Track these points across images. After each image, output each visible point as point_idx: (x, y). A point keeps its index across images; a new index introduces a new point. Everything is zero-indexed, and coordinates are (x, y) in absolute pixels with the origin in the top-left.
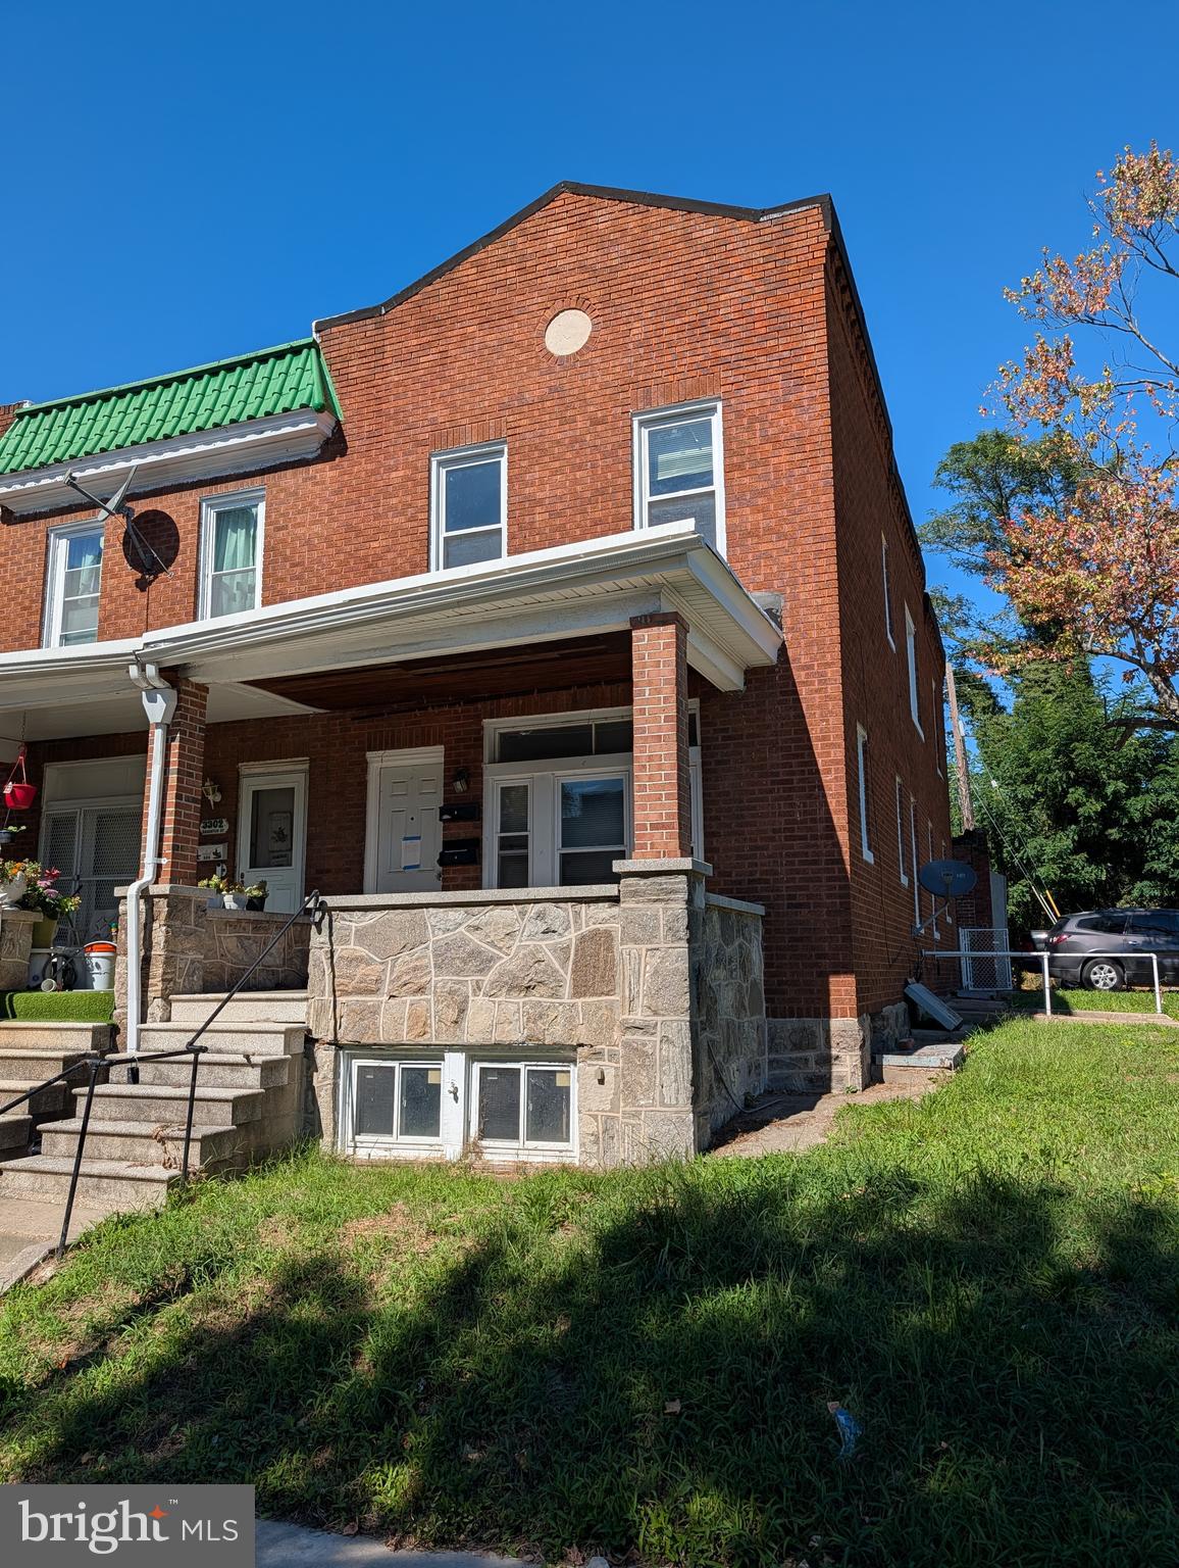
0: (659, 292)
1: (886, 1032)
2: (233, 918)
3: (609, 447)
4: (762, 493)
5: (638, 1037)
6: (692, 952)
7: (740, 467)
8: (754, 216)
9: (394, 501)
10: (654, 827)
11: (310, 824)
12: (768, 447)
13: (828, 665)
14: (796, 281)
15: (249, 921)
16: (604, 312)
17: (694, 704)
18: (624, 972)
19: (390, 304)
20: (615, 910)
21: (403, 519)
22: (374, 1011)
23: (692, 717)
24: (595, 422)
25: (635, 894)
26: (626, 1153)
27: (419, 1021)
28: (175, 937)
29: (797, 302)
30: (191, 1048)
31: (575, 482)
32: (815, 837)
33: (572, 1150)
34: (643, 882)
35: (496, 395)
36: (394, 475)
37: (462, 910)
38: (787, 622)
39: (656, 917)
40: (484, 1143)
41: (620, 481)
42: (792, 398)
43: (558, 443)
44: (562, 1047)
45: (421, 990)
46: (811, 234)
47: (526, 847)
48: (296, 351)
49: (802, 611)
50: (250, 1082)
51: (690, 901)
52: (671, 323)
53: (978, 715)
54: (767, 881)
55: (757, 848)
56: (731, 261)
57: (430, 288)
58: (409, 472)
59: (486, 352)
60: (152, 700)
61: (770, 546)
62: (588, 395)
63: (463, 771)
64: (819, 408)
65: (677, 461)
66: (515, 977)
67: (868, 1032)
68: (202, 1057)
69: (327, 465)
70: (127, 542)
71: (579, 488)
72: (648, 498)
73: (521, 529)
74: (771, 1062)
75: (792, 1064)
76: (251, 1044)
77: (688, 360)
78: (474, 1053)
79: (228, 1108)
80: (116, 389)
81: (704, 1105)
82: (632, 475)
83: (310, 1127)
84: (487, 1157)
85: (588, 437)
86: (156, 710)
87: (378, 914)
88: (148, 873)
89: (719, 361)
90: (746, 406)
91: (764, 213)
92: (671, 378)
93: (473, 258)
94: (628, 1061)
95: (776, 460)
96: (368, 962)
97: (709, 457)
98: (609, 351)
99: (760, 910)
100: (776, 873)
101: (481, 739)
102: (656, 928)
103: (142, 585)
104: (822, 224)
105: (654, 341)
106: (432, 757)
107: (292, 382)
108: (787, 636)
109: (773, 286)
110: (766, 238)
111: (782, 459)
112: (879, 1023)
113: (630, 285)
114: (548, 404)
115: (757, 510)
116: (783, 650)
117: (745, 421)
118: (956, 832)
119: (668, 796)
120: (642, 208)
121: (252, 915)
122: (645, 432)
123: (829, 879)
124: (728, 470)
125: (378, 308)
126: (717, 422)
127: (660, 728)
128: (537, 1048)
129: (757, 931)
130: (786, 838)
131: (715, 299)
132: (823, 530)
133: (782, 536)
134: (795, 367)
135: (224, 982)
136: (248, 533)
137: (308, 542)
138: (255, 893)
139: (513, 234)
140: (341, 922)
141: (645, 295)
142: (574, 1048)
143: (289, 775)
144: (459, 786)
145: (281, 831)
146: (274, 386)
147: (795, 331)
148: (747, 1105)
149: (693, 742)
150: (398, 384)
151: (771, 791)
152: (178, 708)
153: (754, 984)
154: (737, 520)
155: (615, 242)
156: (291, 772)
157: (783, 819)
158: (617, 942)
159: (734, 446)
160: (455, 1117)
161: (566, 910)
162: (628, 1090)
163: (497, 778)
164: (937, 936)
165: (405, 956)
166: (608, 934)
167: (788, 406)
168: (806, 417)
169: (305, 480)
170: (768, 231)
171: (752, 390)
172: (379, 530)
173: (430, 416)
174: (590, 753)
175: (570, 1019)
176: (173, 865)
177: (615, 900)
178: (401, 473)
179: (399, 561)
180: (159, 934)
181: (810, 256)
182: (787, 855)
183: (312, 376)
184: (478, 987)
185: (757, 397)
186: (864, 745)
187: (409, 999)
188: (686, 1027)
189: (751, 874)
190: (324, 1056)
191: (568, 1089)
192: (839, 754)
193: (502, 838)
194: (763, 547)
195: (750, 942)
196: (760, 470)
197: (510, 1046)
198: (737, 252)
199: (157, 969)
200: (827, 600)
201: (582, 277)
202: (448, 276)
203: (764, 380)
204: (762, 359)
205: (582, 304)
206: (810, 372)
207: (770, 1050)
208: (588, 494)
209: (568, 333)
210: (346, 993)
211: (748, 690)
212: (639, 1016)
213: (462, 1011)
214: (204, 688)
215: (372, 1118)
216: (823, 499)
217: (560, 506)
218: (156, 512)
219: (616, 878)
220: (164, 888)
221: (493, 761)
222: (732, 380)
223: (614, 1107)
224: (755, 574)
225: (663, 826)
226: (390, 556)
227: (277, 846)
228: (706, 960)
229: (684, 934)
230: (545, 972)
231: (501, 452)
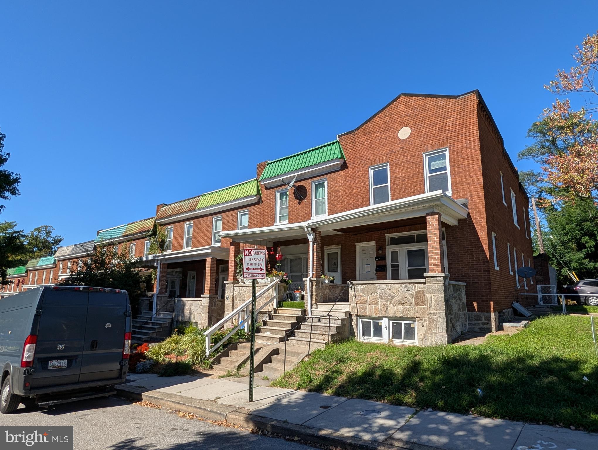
0: (429, 120)
1: (504, 317)
2: (328, 285)
3: (417, 162)
4: (461, 172)
5: (432, 316)
6: (445, 296)
7: (454, 166)
8: (456, 97)
9: (360, 180)
10: (434, 265)
11: (342, 261)
12: (462, 160)
13: (482, 218)
14: (469, 114)
15: (331, 286)
16: (415, 128)
17: (444, 229)
18: (428, 301)
19: (356, 129)
20: (425, 285)
21: (362, 184)
22: (366, 308)
23: (443, 233)
24: (413, 156)
25: (430, 282)
26: (429, 343)
27: (376, 310)
28: (318, 290)
29: (469, 120)
30: (328, 315)
31: (408, 172)
32: (480, 264)
33: (416, 342)
34: (432, 279)
35: (386, 151)
36: (359, 173)
37: (386, 285)
38: (470, 207)
39: (436, 287)
40: (394, 340)
41: (421, 171)
42: (469, 146)
43: (403, 162)
44: (413, 318)
45: (377, 303)
46: (473, 102)
47: (398, 267)
48: (333, 144)
49: (474, 204)
50: (339, 323)
51: (444, 284)
52: (433, 128)
53: (547, 212)
54: (466, 276)
55: (463, 267)
56: (450, 110)
57: (367, 124)
58: (363, 172)
59: (382, 140)
60: (310, 236)
61: (464, 186)
62: (411, 149)
63: (381, 248)
64: (477, 148)
65: (436, 165)
66: (400, 301)
67: (497, 317)
68: (331, 317)
69: (342, 172)
70: (294, 193)
71: (409, 174)
72: (428, 175)
73: (394, 185)
74: (469, 324)
75: (475, 324)
76: (338, 315)
77: (438, 138)
78: (390, 319)
79: (335, 329)
80: (290, 156)
81: (449, 333)
82: (424, 169)
83: (352, 334)
84: (394, 343)
85: (411, 160)
86: (311, 238)
87: (365, 285)
88: (311, 275)
89: (447, 137)
90: (455, 149)
91: (459, 96)
92: (434, 143)
93: (378, 116)
94: (430, 321)
95: (465, 163)
96: (364, 297)
97: (445, 162)
98: (416, 137)
99: (464, 284)
100: (469, 274)
101: (385, 239)
102: (436, 290)
103: (299, 203)
104: (476, 98)
105: (428, 133)
106: (373, 244)
107: (333, 152)
108: (470, 211)
109: (462, 116)
110: (459, 103)
111: (466, 163)
112: (502, 314)
113: (421, 119)
114: (400, 152)
115: (459, 177)
116: (469, 214)
117: (455, 153)
118: (535, 254)
119: (438, 258)
120: (424, 98)
121: (332, 284)
122: (427, 157)
123: (484, 276)
124: (451, 166)
125: (353, 131)
126: (447, 154)
127: (435, 241)
128: (406, 318)
129: (464, 289)
130: (472, 265)
131: (445, 121)
132: (479, 182)
133: (467, 184)
134: (469, 138)
135: (327, 300)
136: (323, 189)
137: (339, 191)
138: (332, 279)
139: (388, 108)
140: (357, 287)
141: (426, 121)
142: (415, 318)
143: (336, 249)
144: (380, 252)
145: (335, 263)
146: (328, 153)
147: (469, 128)
148: (462, 334)
149: (443, 239)
150: (360, 150)
151: (467, 252)
152: (315, 237)
153: (463, 303)
154: (454, 180)
155: (416, 108)
156: (337, 248)
157: (470, 260)
158: (425, 293)
159: (452, 160)
160: (386, 334)
161: (412, 285)
162: (430, 329)
163: (390, 249)
164: (526, 288)
165: (372, 295)
166: (423, 291)
167: (468, 148)
168: (473, 151)
169: (337, 176)
170: (460, 101)
171: (457, 145)
172: (356, 187)
173: (368, 157)
174: (415, 243)
175: (414, 311)
176: (316, 273)
177: (425, 283)
178: (361, 172)
179: (362, 195)
180: (314, 289)
181: (473, 107)
182: (472, 269)
183: (338, 150)
184: (391, 303)
185: (458, 146)
186: (495, 237)
187: (374, 305)
188: (444, 314)
189: (462, 274)
190: (354, 318)
191: (414, 328)
192: (487, 242)
193: (391, 265)
194: (462, 187)
195: (462, 292)
196: (460, 166)
197: (399, 317)
198: (452, 108)
199: (314, 297)
200: (481, 200)
201: (407, 118)
202: (372, 121)
203: (460, 142)
204: (460, 136)
205: (408, 125)
206: (474, 139)
207: (468, 321)
208: (412, 175)
209: (404, 133)
210: (359, 304)
211: (459, 225)
212: (432, 311)
213: (387, 309)
214: (320, 232)
215: (366, 333)
216: (479, 173)
217: (404, 179)
218: (301, 185)
219: (425, 278)
220: (314, 279)
221: (388, 245)
222: (451, 142)
223: (426, 332)
224: (460, 194)
225: (437, 265)
226: (359, 193)
227: (334, 266)
228: (449, 297)
229: (443, 292)
230: (407, 300)
231: (387, 165)
